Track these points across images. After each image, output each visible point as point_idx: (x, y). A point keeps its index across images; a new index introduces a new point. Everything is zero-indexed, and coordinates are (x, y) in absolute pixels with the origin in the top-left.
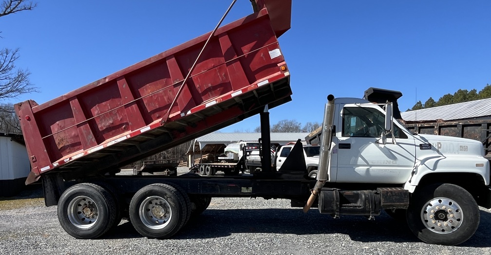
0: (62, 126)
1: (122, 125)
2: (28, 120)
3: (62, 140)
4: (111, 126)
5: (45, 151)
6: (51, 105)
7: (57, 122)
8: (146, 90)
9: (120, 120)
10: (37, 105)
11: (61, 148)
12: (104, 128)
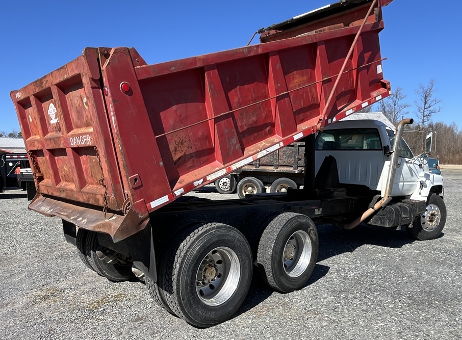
0: (183, 116)
1: (266, 125)
2: (126, 93)
3: (182, 144)
4: (254, 126)
5: (161, 164)
6: (173, 69)
7: (174, 107)
8: (293, 79)
9: (264, 117)
10: (143, 63)
11: (180, 158)
12: (245, 128)
